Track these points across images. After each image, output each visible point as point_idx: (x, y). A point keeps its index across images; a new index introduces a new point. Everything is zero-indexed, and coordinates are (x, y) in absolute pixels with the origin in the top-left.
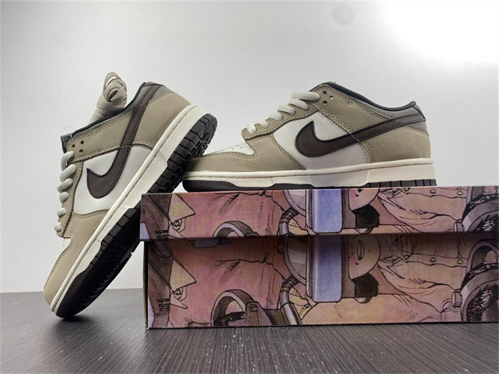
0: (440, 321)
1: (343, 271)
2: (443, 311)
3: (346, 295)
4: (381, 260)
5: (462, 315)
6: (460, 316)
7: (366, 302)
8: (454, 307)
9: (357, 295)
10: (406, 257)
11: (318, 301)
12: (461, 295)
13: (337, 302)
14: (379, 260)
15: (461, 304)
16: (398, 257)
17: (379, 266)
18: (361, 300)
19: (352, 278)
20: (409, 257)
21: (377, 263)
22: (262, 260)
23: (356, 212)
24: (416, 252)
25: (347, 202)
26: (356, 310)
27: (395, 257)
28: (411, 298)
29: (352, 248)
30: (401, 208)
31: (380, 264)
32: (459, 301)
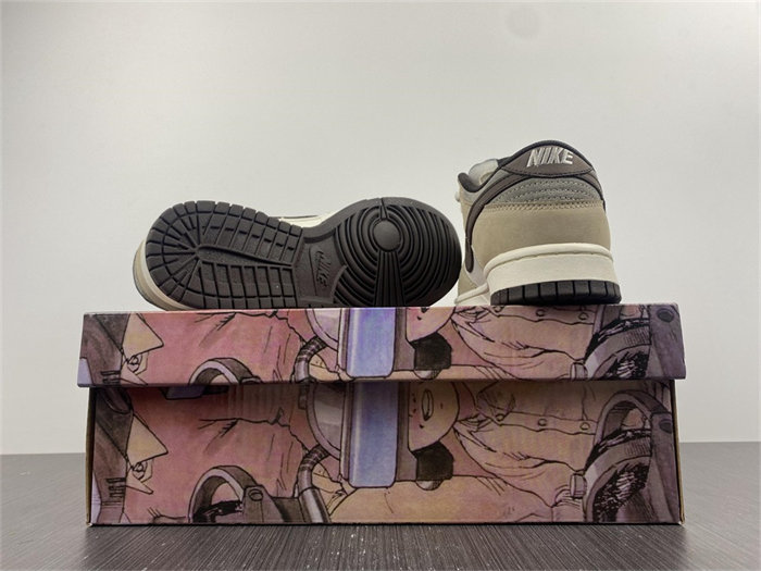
0: (549, 520)
1: (399, 438)
2: (556, 504)
3: (402, 475)
4: (460, 421)
5: (585, 512)
6: (582, 513)
7: (433, 489)
8: (574, 498)
9: (419, 478)
10: (500, 417)
11: (358, 485)
12: (585, 480)
13: (387, 487)
14: (456, 421)
15: (585, 493)
16: (488, 417)
17: (456, 431)
18: (426, 484)
19: (412, 449)
20: (504, 416)
21: (452, 426)
22: (272, 419)
23: (416, 344)
24: (515, 409)
25: (403, 328)
26: (417, 502)
27: (481, 417)
28: (505, 482)
29: (415, 401)
30: (488, 339)
31: (458, 427)
32: (582, 489)
